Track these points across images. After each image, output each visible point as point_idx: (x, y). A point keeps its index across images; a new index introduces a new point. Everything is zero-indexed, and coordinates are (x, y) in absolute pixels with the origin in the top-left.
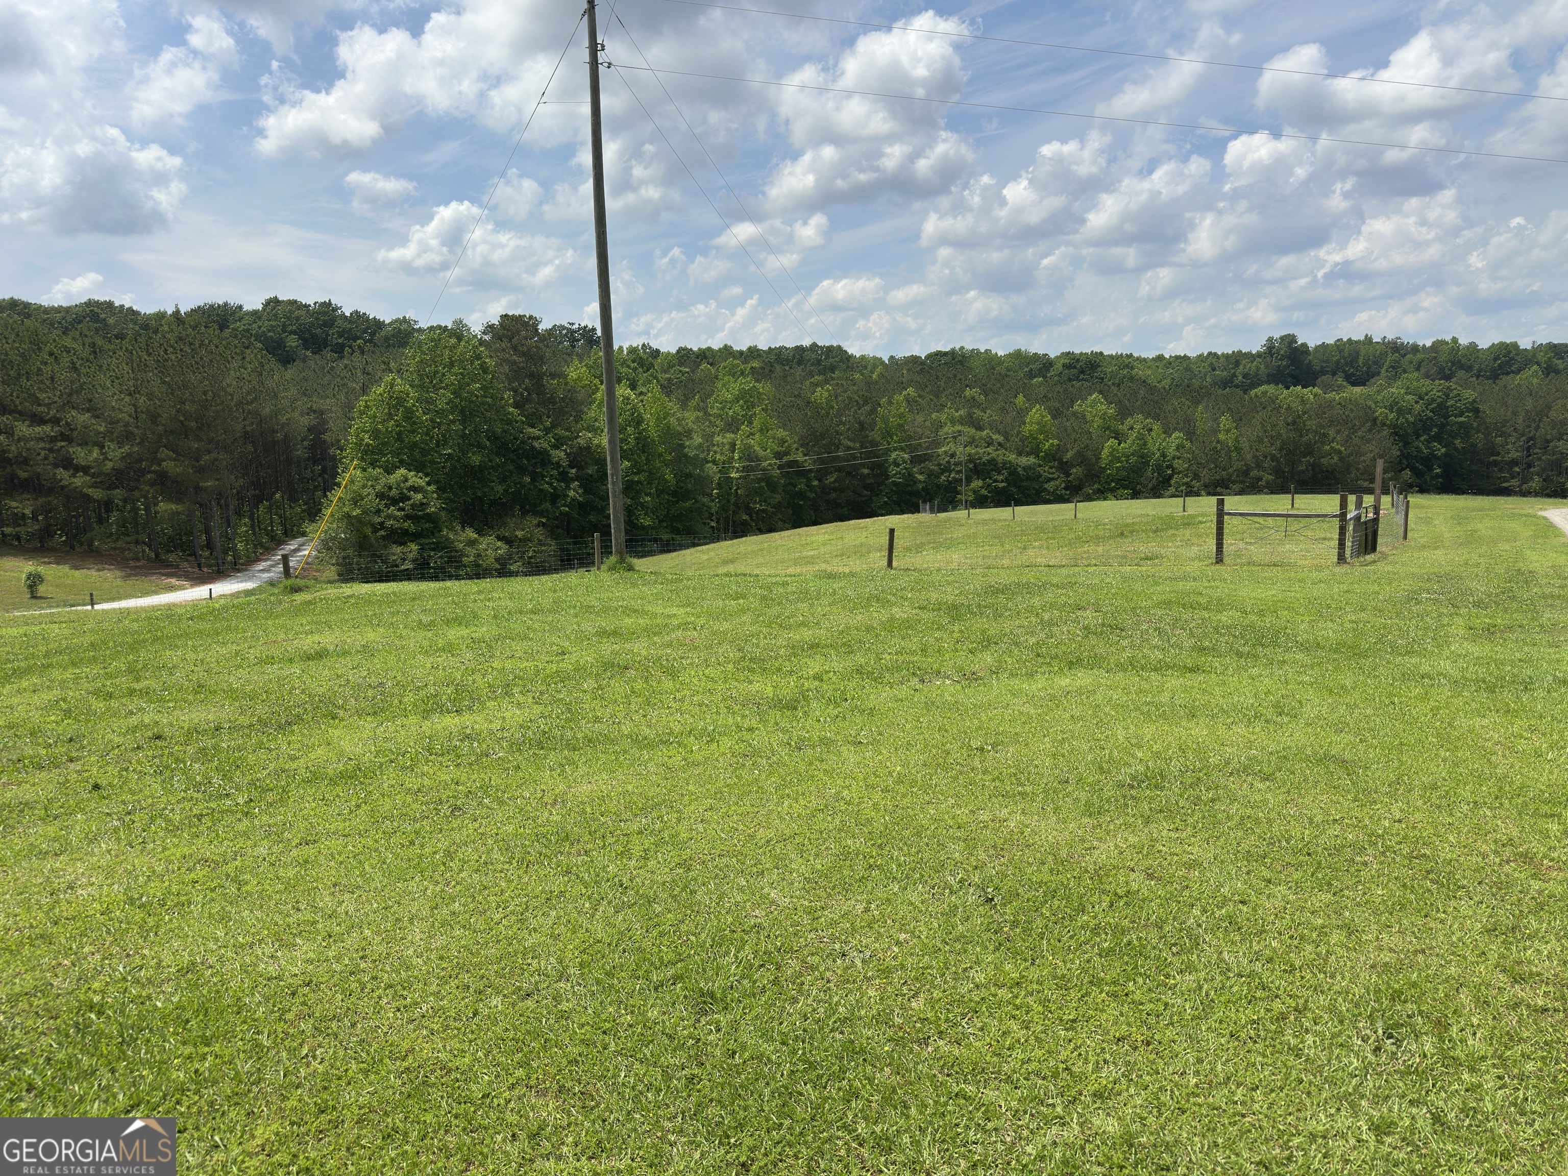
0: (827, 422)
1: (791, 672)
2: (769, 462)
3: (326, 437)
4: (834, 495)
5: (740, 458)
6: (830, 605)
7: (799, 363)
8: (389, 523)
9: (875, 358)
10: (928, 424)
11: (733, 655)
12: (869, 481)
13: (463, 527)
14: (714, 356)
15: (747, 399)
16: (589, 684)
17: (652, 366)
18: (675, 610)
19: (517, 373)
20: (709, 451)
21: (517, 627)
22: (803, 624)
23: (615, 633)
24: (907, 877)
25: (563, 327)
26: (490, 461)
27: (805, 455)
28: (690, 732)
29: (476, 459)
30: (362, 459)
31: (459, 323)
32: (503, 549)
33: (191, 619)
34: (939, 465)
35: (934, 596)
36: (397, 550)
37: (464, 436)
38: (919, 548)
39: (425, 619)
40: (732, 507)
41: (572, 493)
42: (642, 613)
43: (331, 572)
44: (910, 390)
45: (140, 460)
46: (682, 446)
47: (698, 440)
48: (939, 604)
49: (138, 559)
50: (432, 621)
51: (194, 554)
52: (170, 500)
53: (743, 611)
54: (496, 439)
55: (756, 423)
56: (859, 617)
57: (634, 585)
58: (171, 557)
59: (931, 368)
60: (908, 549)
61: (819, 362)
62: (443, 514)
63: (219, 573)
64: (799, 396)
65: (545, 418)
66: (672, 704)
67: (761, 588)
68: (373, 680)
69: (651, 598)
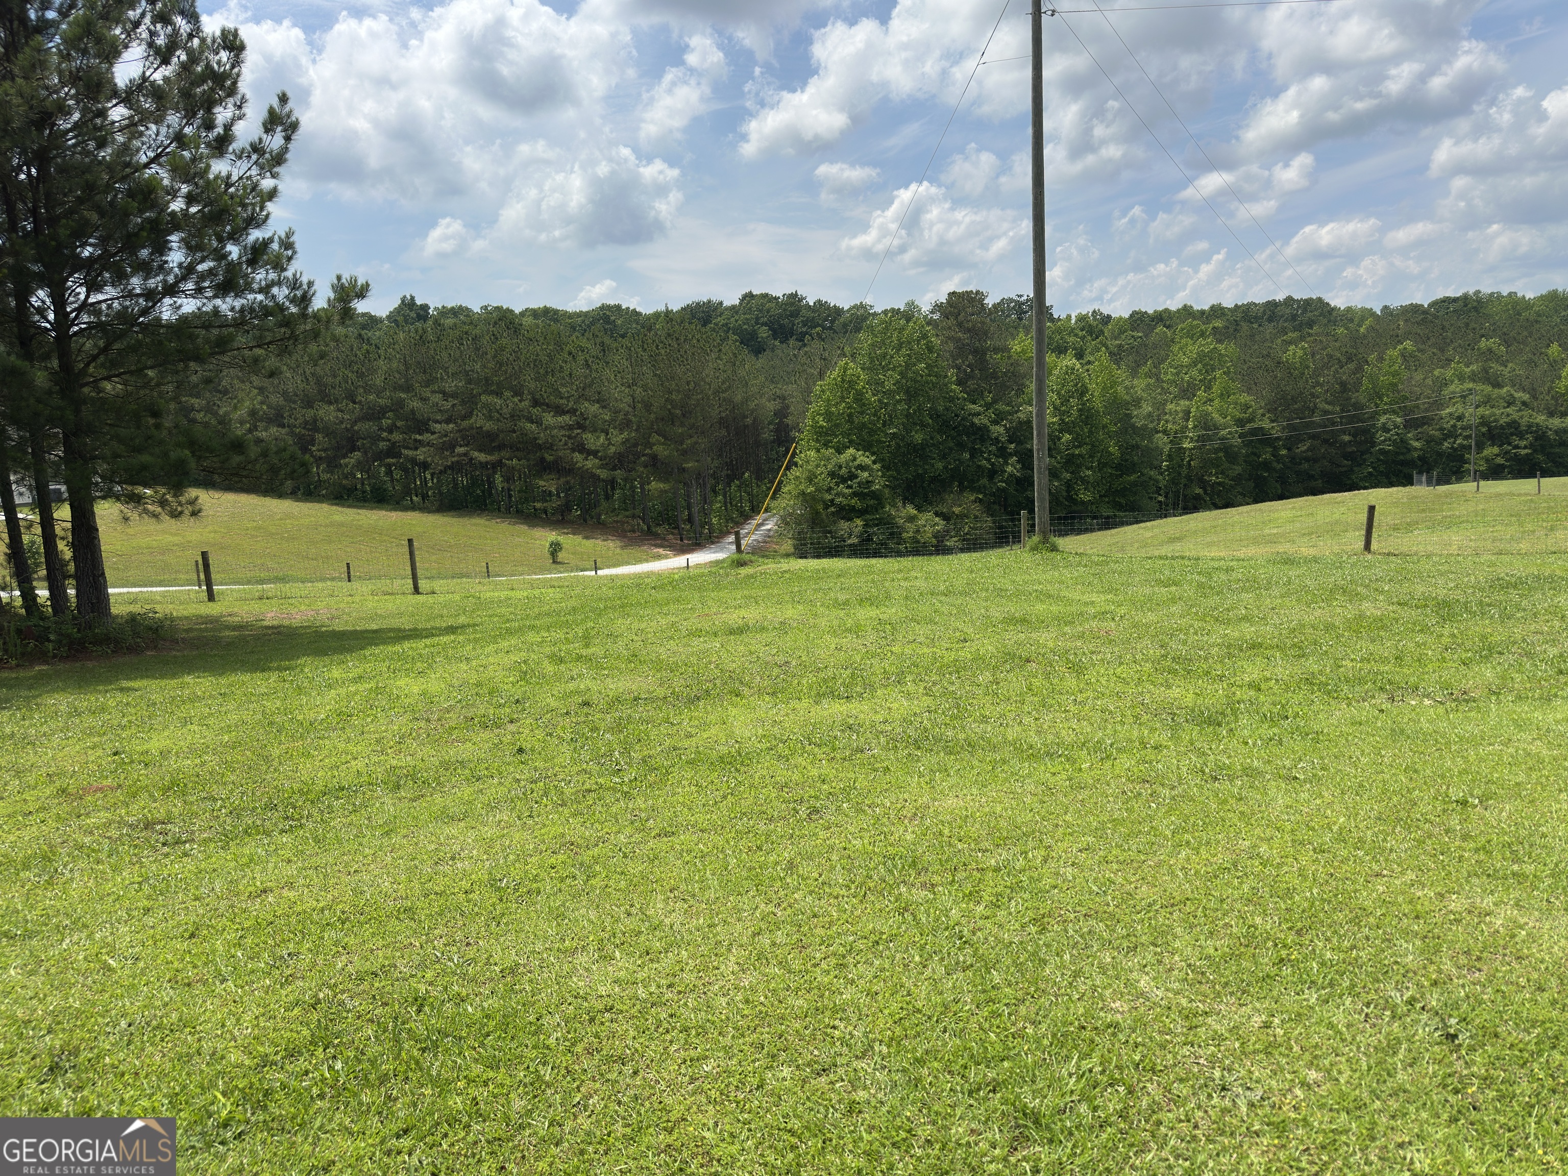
0: (1301, 384)
1: (1221, 678)
2: (1229, 431)
3: (789, 421)
4: (1306, 466)
5: (1195, 427)
6: (1282, 596)
7: (1270, 320)
8: (838, 500)
9: (1363, 310)
10: (1429, 381)
11: (1155, 652)
12: (1349, 450)
13: (904, 503)
14: (1171, 318)
15: (1206, 362)
16: (985, 677)
17: (1102, 332)
18: (1094, 597)
19: (961, 350)
20: (1159, 420)
21: (924, 609)
22: (1245, 619)
23: (1024, 621)
24: (1331, 985)
25: (1011, 300)
26: (932, 438)
27: (1273, 421)
28: (1084, 745)
29: (918, 437)
30: (817, 441)
31: (911, 305)
32: (941, 524)
33: (654, 588)
34: (1442, 429)
35: (1420, 589)
36: (844, 525)
37: (908, 416)
38: (1409, 527)
39: (842, 597)
40: (1183, 481)
41: (1009, 469)
42: (1059, 598)
43: (788, 546)
44: (1408, 344)
45: (636, 445)
46: (1129, 416)
47: (1147, 408)
48: (1426, 599)
49: (634, 531)
50: (848, 600)
51: (677, 527)
52: (660, 480)
53: (1173, 601)
54: (938, 416)
55: (1216, 388)
56: (1318, 613)
57: (1055, 567)
58: (659, 530)
59: (1436, 317)
60: (1396, 528)
61: (1294, 317)
62: (887, 491)
63: (697, 545)
64: (1268, 355)
65: (986, 393)
66: (1072, 708)
67: (1199, 573)
68: (780, 659)
69: (1070, 582)
